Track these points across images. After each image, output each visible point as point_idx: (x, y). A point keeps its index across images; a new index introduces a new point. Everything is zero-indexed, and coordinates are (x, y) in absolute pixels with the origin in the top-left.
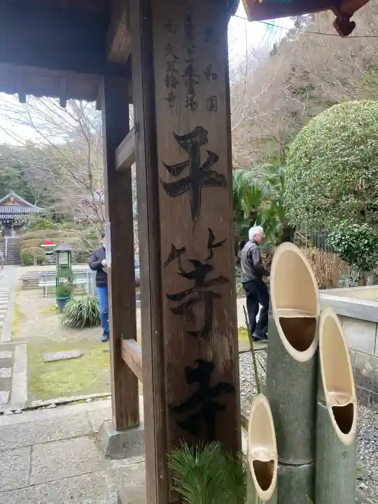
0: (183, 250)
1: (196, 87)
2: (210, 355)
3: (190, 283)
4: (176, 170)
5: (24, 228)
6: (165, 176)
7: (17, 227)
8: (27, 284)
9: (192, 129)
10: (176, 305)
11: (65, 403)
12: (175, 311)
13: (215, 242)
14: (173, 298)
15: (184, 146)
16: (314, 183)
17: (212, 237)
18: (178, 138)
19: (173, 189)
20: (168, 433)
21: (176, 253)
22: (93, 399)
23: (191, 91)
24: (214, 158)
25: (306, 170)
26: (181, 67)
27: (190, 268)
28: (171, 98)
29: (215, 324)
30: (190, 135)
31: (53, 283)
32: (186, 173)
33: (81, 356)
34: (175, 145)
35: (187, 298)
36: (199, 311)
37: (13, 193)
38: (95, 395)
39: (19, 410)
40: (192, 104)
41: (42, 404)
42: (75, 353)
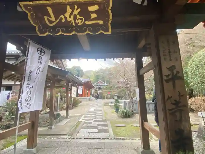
0: (171, 97)
1: (171, 55)
2: (182, 128)
3: (174, 107)
4: (167, 76)
5: (103, 89)
6: (165, 78)
7: (101, 89)
8: (106, 104)
9: (171, 66)
10: (171, 112)
11: (124, 139)
12: (170, 114)
13: (181, 95)
14: (169, 110)
15: (170, 70)
16: (200, 74)
17: (180, 93)
18: (168, 68)
19: (167, 81)
20: (171, 149)
21: (169, 98)
22: (132, 139)
23: (170, 56)
24: (178, 72)
25: (197, 70)
26: (167, 51)
27: (174, 102)
28: (165, 59)
29: (183, 118)
30: (171, 67)
31: (113, 104)
32: (170, 77)
33: (125, 126)
34: (167, 70)
35: (174, 110)
36: (178, 114)
37: (100, 80)
38: (132, 138)
39: (112, 139)
40: (171, 60)
41: (118, 138)
42: (123, 125)
